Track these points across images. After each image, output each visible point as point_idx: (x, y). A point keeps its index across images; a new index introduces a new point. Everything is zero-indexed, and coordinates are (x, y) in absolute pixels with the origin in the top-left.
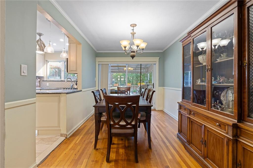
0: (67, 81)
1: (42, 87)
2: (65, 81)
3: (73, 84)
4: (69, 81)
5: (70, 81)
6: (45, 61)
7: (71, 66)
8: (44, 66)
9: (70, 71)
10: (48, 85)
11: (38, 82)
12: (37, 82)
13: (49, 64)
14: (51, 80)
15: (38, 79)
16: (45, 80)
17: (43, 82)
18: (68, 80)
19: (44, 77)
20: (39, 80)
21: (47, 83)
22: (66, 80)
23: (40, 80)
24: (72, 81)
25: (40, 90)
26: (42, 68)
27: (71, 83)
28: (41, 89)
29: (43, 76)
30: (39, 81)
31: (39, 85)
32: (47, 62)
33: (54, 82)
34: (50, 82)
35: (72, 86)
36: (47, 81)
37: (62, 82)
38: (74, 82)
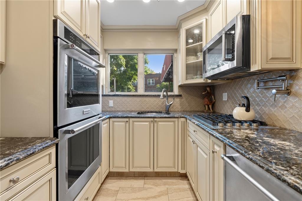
6: (103, 50)
9: (267, 59)
10: (112, 106)
16: (104, 93)
19: (103, 86)
21: (110, 101)
28: (110, 118)
32: (106, 54)
33: (126, 98)
34: (115, 98)
35: (169, 107)
36: (109, 95)
37: (143, 99)
38: (174, 99)
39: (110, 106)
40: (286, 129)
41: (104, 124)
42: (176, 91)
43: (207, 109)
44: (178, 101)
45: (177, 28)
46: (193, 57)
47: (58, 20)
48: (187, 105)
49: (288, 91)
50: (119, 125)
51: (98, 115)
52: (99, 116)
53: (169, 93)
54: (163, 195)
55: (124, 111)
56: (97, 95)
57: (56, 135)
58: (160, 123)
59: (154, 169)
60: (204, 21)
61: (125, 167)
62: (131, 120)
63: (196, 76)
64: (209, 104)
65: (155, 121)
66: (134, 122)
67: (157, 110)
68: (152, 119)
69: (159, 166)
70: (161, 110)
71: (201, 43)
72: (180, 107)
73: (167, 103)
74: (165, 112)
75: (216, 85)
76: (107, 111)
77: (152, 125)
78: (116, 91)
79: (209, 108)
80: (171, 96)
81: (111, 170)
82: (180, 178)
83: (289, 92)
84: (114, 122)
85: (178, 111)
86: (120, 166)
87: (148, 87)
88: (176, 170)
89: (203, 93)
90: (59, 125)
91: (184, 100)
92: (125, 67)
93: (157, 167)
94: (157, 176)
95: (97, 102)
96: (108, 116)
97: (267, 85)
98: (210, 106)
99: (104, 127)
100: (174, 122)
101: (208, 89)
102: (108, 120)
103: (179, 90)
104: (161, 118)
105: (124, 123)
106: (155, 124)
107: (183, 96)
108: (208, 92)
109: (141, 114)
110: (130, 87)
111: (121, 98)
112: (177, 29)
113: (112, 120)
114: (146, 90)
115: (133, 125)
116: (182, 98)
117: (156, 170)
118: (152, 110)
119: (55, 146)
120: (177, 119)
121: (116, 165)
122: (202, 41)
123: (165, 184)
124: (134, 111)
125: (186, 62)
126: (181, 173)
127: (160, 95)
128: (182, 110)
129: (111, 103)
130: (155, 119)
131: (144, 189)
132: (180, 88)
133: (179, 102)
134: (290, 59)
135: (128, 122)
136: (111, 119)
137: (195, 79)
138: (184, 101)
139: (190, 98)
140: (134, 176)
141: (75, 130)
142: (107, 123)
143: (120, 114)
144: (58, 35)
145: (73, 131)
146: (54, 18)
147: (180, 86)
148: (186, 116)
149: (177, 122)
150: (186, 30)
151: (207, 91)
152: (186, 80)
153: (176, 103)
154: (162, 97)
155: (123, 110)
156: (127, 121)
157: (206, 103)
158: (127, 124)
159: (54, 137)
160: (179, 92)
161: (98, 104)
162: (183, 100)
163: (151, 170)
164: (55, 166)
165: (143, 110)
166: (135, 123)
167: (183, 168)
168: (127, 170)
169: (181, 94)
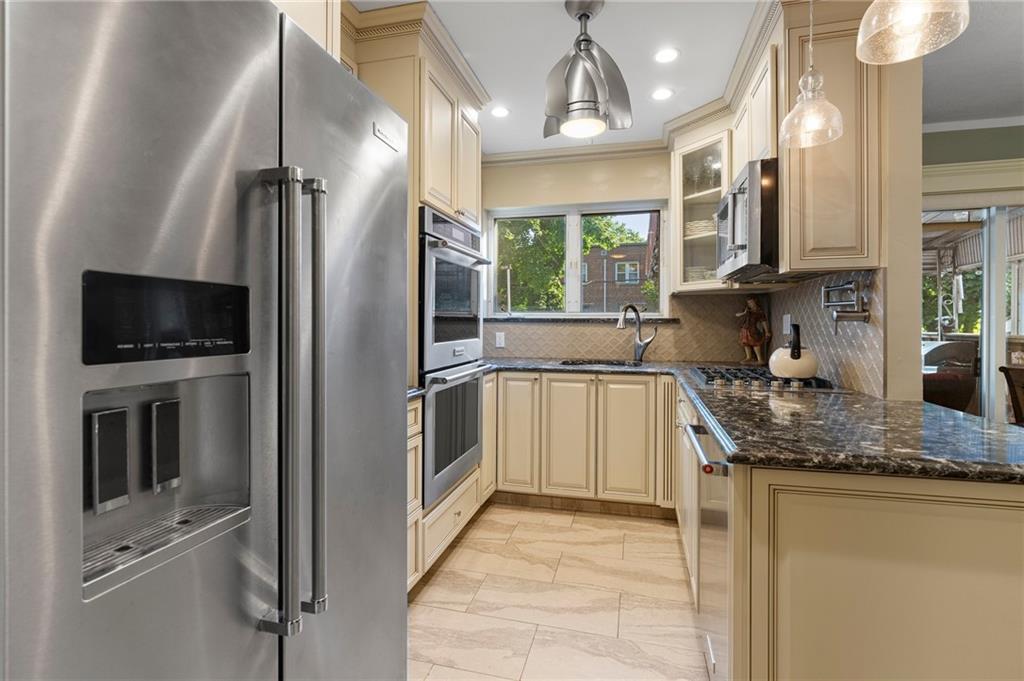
3: (646, 340)
10: (503, 345)
21: (497, 334)
24: (641, 323)
28: (498, 370)
32: (488, 219)
33: (535, 327)
34: (510, 326)
35: (643, 351)
36: (496, 320)
37: (577, 329)
38: (656, 329)
39: (498, 346)
40: (864, 395)
41: (487, 382)
42: (665, 310)
43: (748, 357)
44: (667, 334)
45: (666, 145)
46: (703, 223)
47: (426, 207)
48: (696, 346)
49: (864, 314)
50: (519, 387)
51: (476, 360)
52: (478, 363)
53: (644, 315)
54: (611, 543)
55: (531, 358)
56: (475, 320)
57: (422, 384)
58: (612, 386)
59: (596, 493)
60: (725, 136)
61: (532, 483)
62: (546, 376)
63: (710, 272)
64: (752, 344)
65: (600, 380)
66: (551, 380)
67: (614, 358)
68: (593, 377)
69: (608, 486)
70: (624, 357)
71: (717, 189)
72: (674, 351)
73: (638, 340)
74: (631, 362)
75: (773, 293)
76: (492, 358)
77: (593, 388)
78: (512, 310)
79: (753, 353)
80: (649, 322)
81: (501, 487)
82: (663, 522)
83: (865, 317)
84: (507, 379)
85: (669, 361)
86: (519, 478)
87: (590, 299)
88: (650, 500)
89: (738, 315)
90: (426, 369)
91: (685, 330)
92: (538, 228)
93: (605, 489)
94: (605, 513)
95: (475, 335)
96: (495, 366)
97: (843, 299)
98: (756, 349)
99: (487, 387)
100: (646, 383)
101: (751, 303)
102: (494, 375)
103: (671, 305)
104: (613, 373)
105: (528, 384)
106: (601, 388)
107: (683, 321)
108: (750, 313)
109: (573, 366)
110: (556, 292)
111: (523, 326)
112: (667, 148)
113: (503, 375)
114: (585, 308)
115: (549, 388)
116: (680, 328)
117: (602, 496)
118: (601, 358)
119: (421, 400)
120: (653, 378)
121: (511, 476)
122: (720, 186)
123: (620, 528)
124: (556, 359)
125: (684, 236)
126: (662, 506)
127: (618, 320)
128: (682, 358)
129: (501, 339)
130: (601, 377)
131: (571, 529)
132: (674, 302)
133: (671, 339)
134: (858, 249)
135: (538, 382)
136: (500, 373)
137: (709, 278)
138: (685, 335)
139: (702, 328)
140: (552, 508)
141: (447, 378)
142: (492, 380)
143: (520, 364)
144: (426, 231)
145: (444, 381)
146: (420, 205)
147: (675, 297)
148: (672, 371)
149: (652, 385)
150: (684, 157)
151: (749, 308)
152: (685, 281)
153: (664, 341)
154: (620, 324)
155: (530, 354)
156: (536, 379)
157: (745, 341)
158: (537, 387)
159: (419, 386)
160: (672, 310)
161: (476, 339)
162: (682, 332)
163: (591, 495)
164: (420, 430)
165: (578, 357)
167: (668, 495)
168: (535, 490)
169: (676, 317)
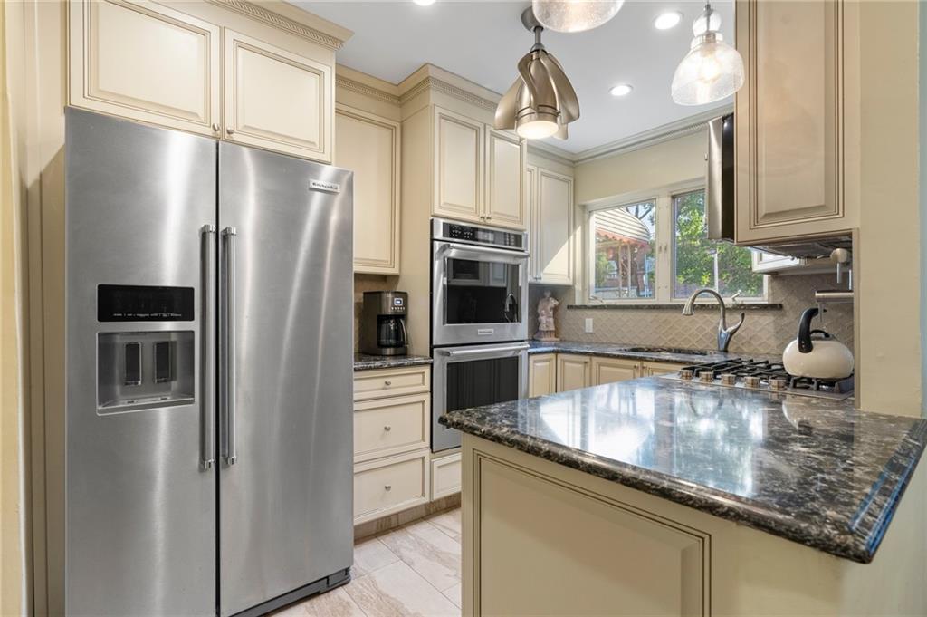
0: (694, 307)
1: (566, 337)
2: (680, 308)
3: (730, 329)
4: (703, 307)
5: (712, 308)
6: (576, 206)
7: (762, 169)
8: (572, 237)
9: (755, 219)
10: (591, 331)
11: (551, 313)
12: (546, 311)
13: (595, 223)
14: (606, 302)
15: (548, 300)
16: (578, 303)
17: (570, 312)
18: (699, 301)
19: (573, 286)
20: (553, 303)
21: (587, 320)
22: (687, 302)
23: (557, 303)
24: (725, 309)
25: (553, 356)
26: (567, 244)
27: (716, 318)
28: (556, 352)
29: (569, 282)
30: (555, 309)
31: (552, 328)
34: (598, 313)
35: (729, 340)
36: (586, 307)
38: (743, 315)
39: (587, 331)
41: (537, 361)
42: (766, 294)
44: (763, 323)
47: (435, 219)
62: (596, 359)
65: (643, 368)
66: (601, 365)
68: (638, 363)
73: (721, 327)
84: (564, 361)
90: (435, 344)
91: (788, 318)
96: (552, 348)
99: (538, 366)
102: (551, 356)
105: (581, 366)
107: (787, 307)
111: (609, 313)
114: (672, 292)
115: (599, 371)
116: (784, 315)
129: (589, 324)
130: (645, 364)
132: (775, 283)
133: (771, 328)
135: (589, 364)
136: (559, 355)
138: (789, 324)
144: (434, 238)
153: (760, 331)
154: (688, 310)
155: (615, 340)
156: (586, 363)
158: (588, 369)
160: (772, 294)
161: (519, 323)
162: (786, 320)
164: (428, 390)
166: (603, 368)
169: (777, 301)
